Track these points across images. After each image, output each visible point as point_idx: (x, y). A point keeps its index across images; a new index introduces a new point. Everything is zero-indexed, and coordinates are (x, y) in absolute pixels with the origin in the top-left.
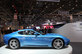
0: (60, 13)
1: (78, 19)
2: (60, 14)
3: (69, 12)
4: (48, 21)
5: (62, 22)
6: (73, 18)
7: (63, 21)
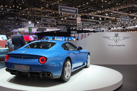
0: (63, 9)
1: (90, 24)
2: (61, 11)
3: (77, 9)
4: (30, 23)
5: (58, 28)
6: (81, 21)
7: (60, 25)
